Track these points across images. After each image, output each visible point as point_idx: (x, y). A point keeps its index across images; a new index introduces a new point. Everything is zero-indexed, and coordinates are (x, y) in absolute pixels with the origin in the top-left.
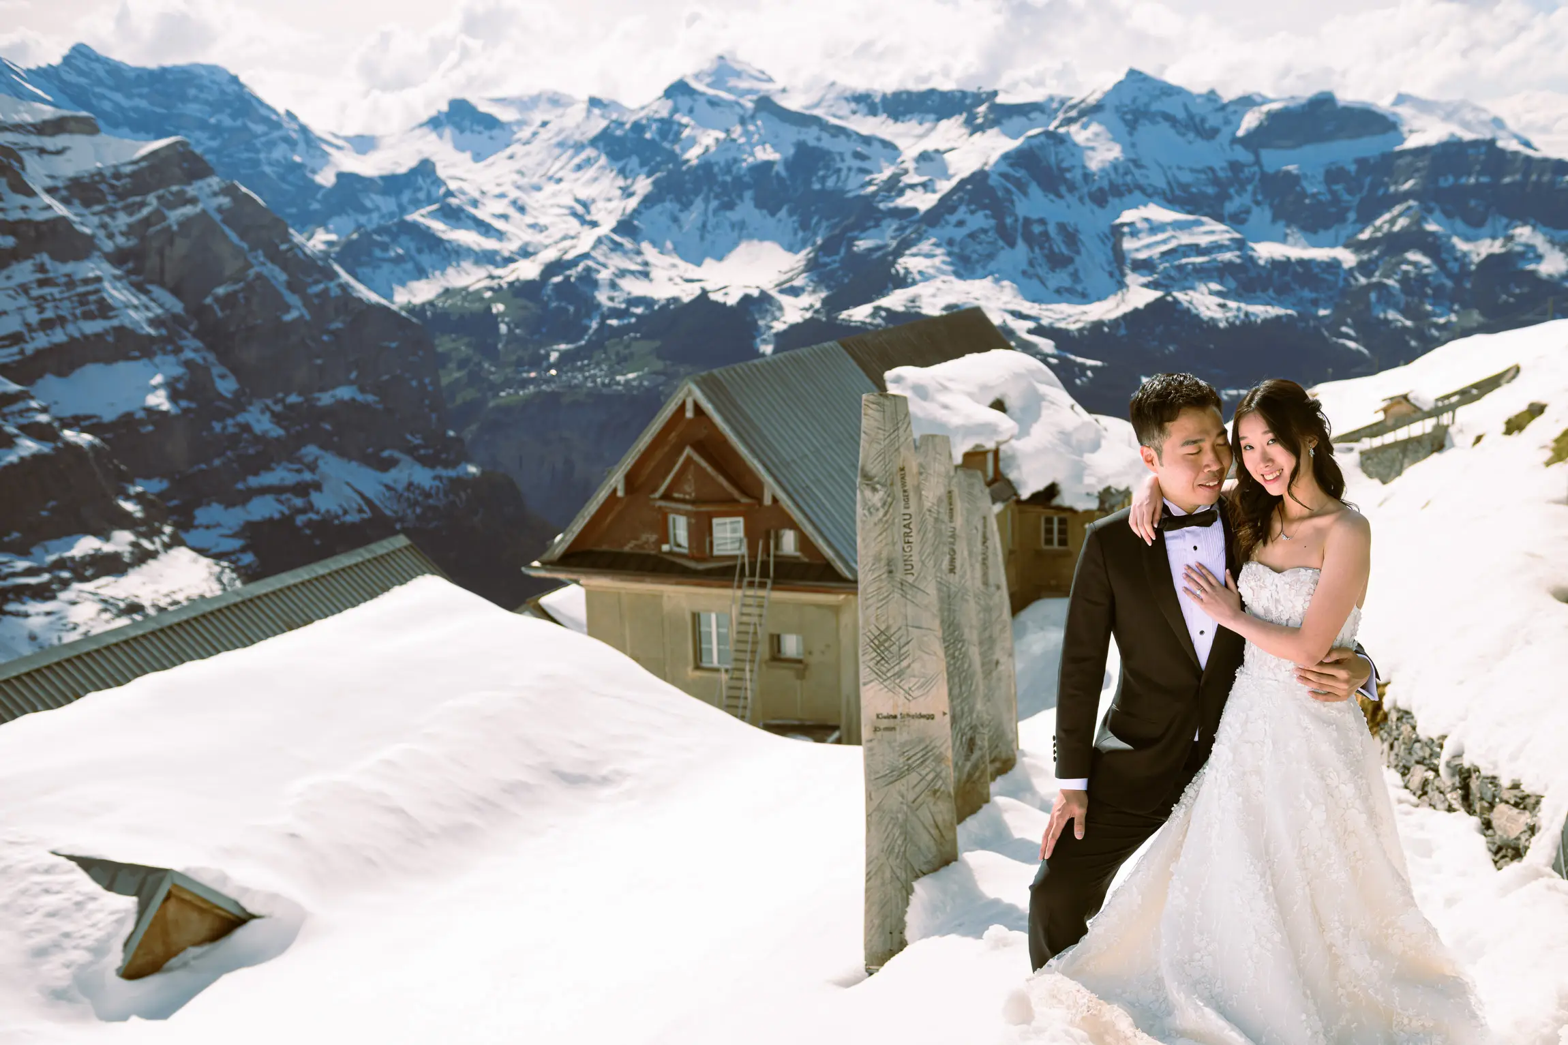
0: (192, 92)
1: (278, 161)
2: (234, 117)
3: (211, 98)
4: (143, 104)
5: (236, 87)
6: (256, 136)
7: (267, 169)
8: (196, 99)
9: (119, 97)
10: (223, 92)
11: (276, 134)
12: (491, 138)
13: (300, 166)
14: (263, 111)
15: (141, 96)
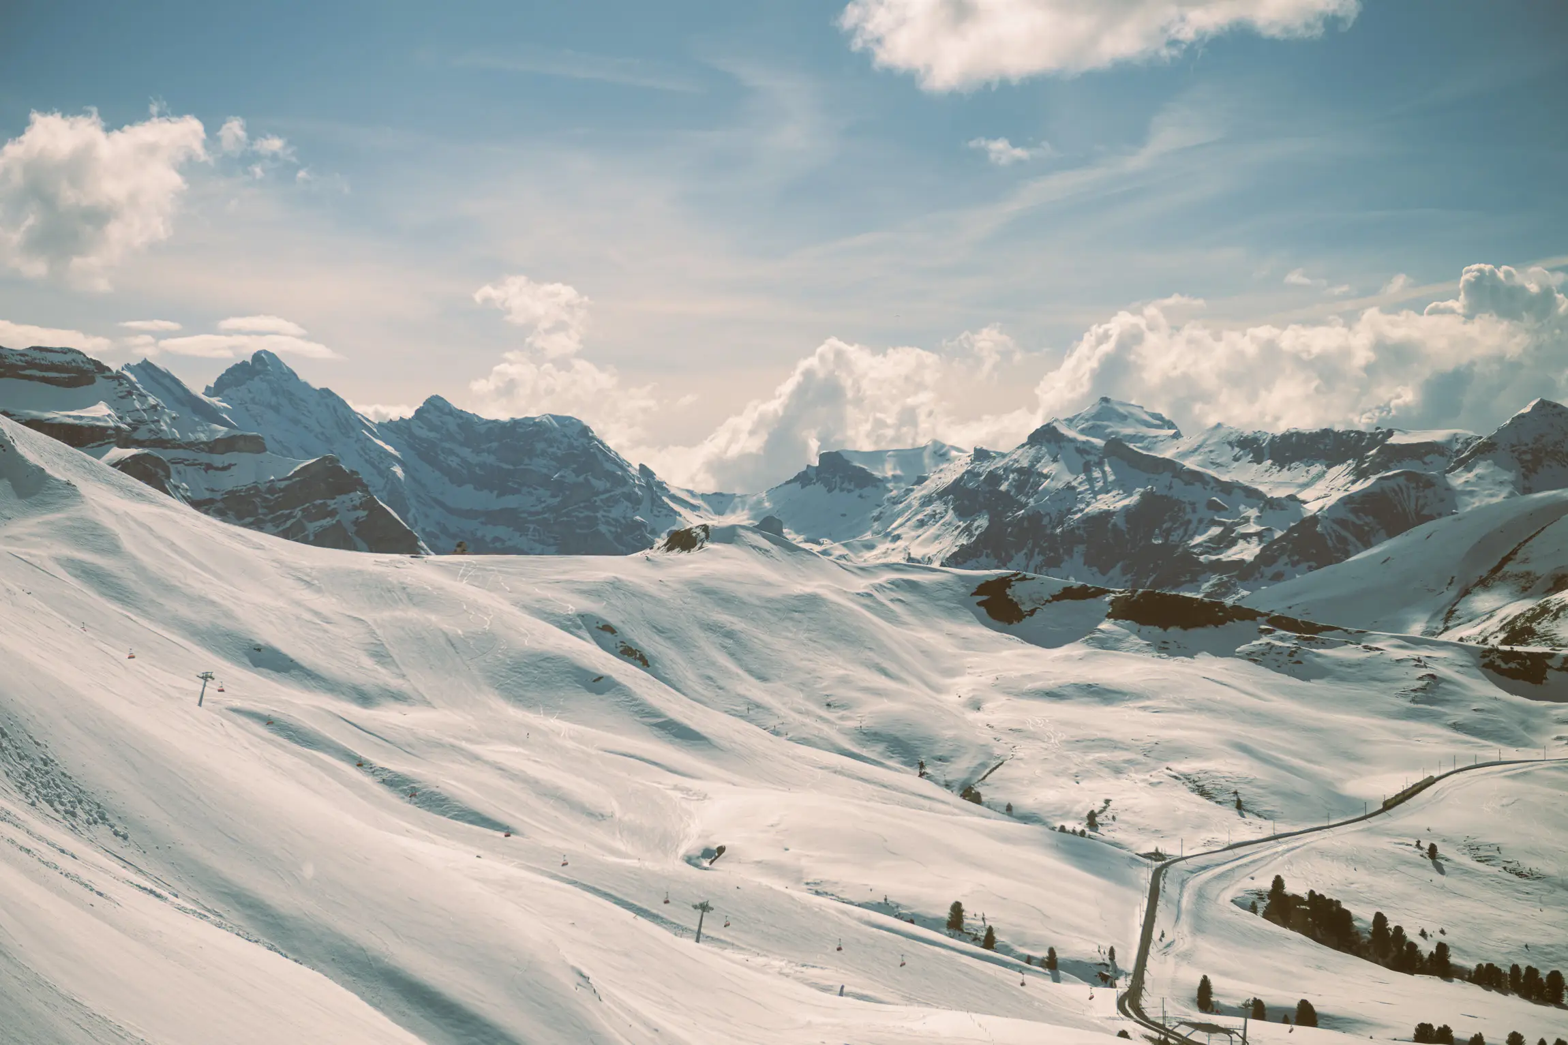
0: (540, 446)
1: (616, 520)
2: (577, 472)
3: (559, 453)
4: (491, 459)
5: (585, 441)
6: (598, 494)
7: (603, 528)
8: (543, 453)
9: (466, 452)
10: (571, 446)
11: (618, 491)
12: (860, 496)
13: (641, 525)
14: (609, 466)
15: (489, 451)
